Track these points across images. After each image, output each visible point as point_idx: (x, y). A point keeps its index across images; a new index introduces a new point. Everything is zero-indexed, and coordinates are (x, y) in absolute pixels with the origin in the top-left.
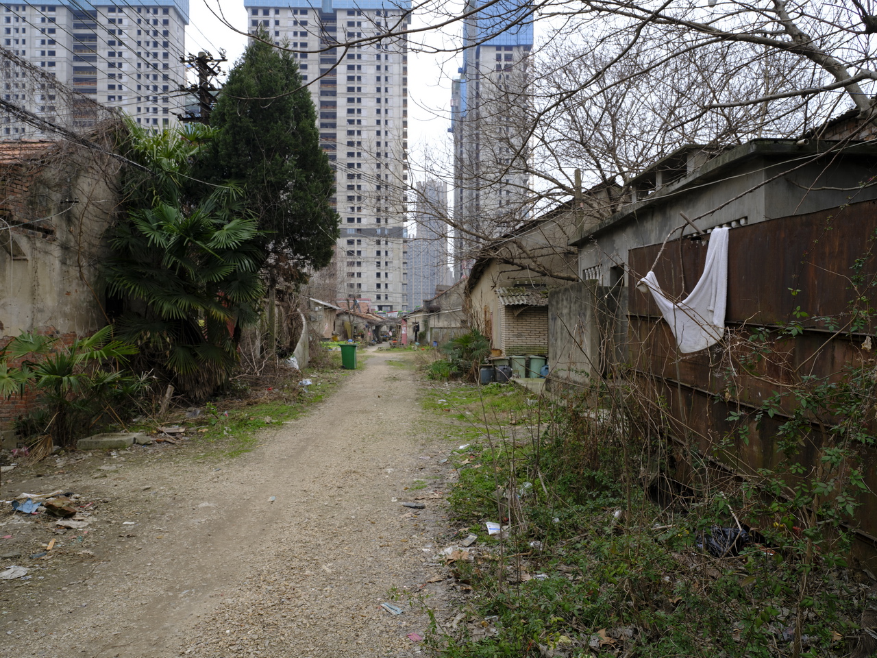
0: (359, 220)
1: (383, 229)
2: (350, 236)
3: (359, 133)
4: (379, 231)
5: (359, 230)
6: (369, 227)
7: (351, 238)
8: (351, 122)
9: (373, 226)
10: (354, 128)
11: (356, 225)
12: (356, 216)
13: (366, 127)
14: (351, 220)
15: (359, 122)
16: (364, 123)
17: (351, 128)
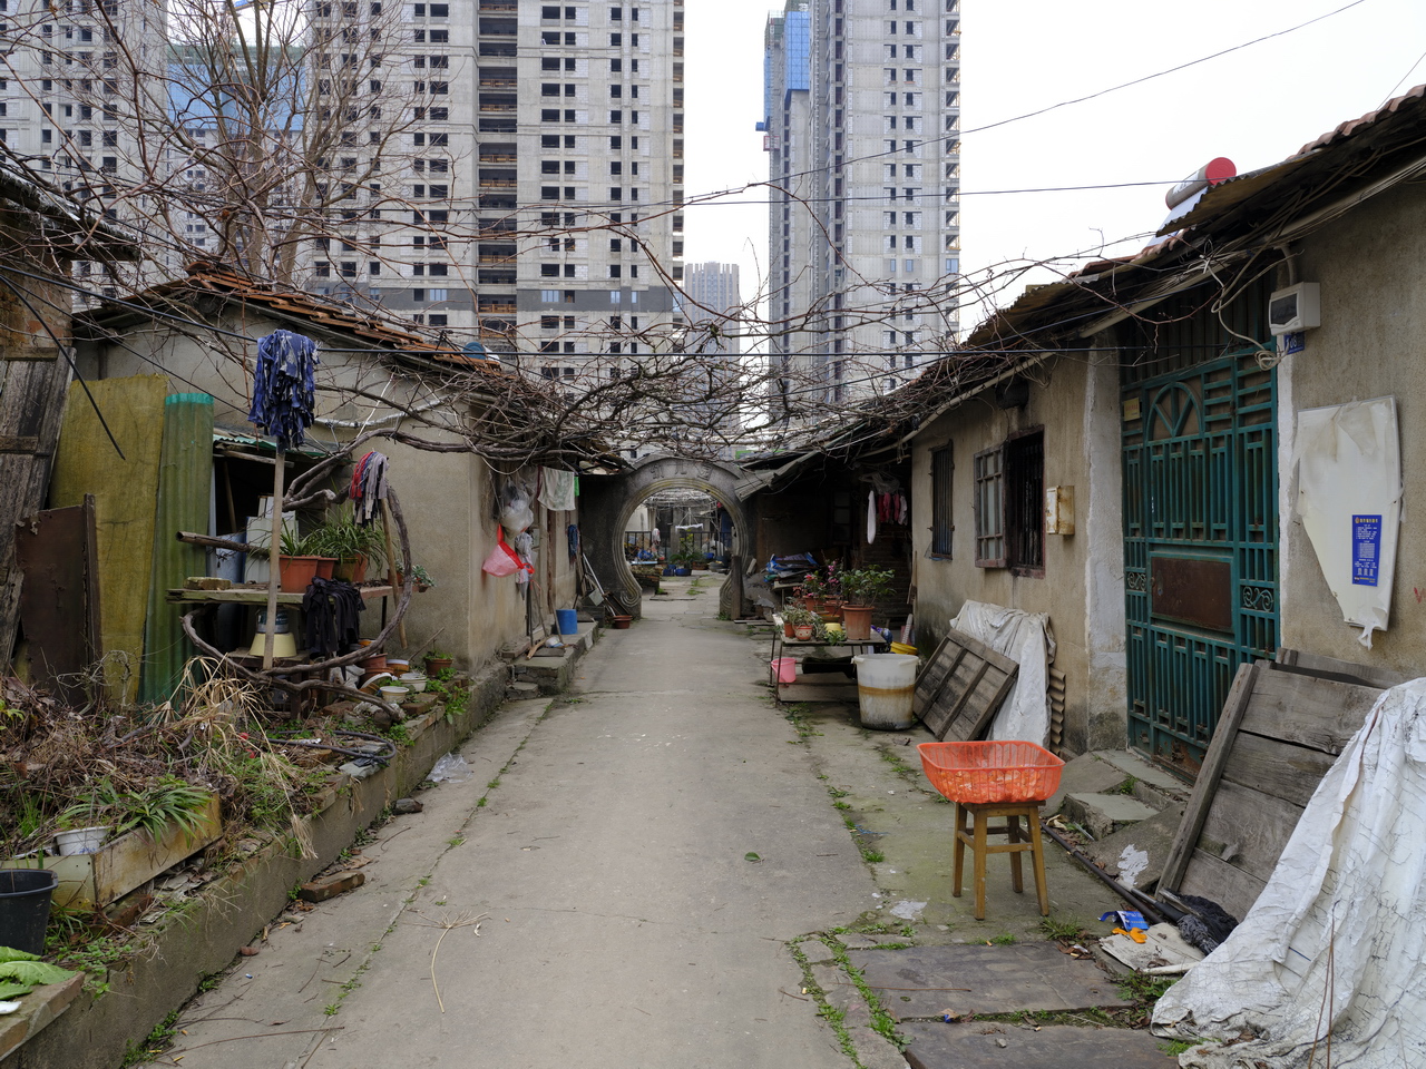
0: (570, 270)
1: (626, 292)
2: (548, 306)
3: (571, 64)
4: (615, 297)
5: (569, 294)
6: (593, 286)
7: (551, 313)
8: (551, 38)
9: (602, 286)
10: (559, 52)
11: (562, 282)
12: (561, 258)
13: (587, 49)
14: (549, 270)
15: (571, 38)
16: (580, 41)
17: (552, 52)
